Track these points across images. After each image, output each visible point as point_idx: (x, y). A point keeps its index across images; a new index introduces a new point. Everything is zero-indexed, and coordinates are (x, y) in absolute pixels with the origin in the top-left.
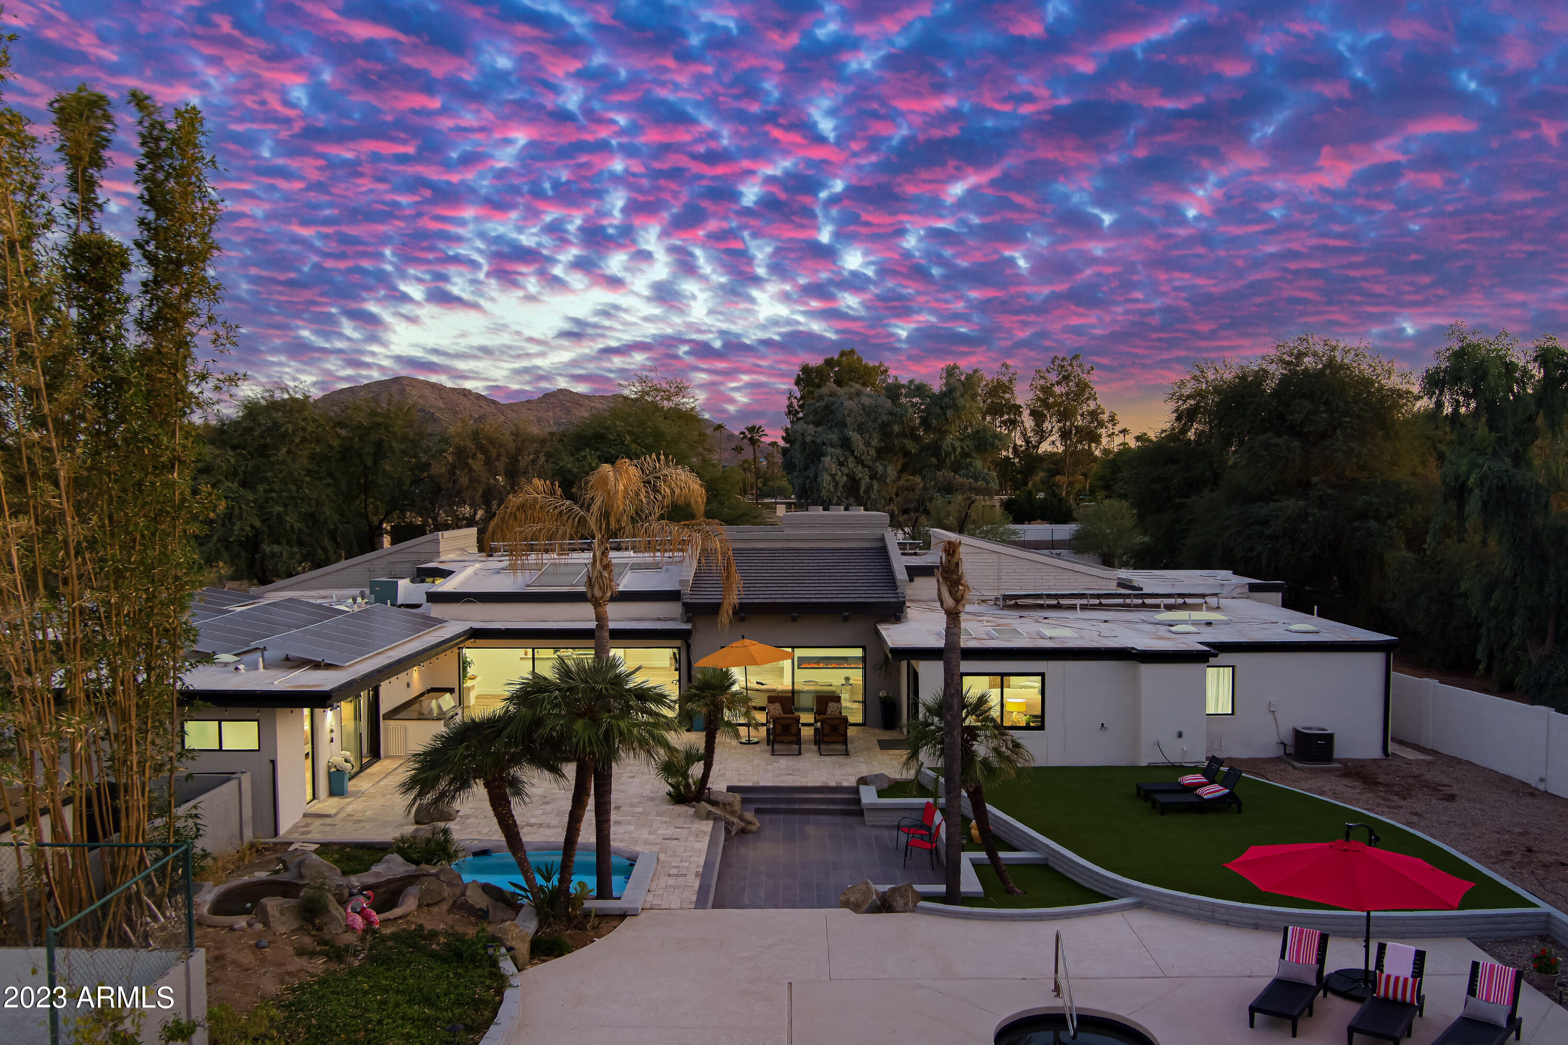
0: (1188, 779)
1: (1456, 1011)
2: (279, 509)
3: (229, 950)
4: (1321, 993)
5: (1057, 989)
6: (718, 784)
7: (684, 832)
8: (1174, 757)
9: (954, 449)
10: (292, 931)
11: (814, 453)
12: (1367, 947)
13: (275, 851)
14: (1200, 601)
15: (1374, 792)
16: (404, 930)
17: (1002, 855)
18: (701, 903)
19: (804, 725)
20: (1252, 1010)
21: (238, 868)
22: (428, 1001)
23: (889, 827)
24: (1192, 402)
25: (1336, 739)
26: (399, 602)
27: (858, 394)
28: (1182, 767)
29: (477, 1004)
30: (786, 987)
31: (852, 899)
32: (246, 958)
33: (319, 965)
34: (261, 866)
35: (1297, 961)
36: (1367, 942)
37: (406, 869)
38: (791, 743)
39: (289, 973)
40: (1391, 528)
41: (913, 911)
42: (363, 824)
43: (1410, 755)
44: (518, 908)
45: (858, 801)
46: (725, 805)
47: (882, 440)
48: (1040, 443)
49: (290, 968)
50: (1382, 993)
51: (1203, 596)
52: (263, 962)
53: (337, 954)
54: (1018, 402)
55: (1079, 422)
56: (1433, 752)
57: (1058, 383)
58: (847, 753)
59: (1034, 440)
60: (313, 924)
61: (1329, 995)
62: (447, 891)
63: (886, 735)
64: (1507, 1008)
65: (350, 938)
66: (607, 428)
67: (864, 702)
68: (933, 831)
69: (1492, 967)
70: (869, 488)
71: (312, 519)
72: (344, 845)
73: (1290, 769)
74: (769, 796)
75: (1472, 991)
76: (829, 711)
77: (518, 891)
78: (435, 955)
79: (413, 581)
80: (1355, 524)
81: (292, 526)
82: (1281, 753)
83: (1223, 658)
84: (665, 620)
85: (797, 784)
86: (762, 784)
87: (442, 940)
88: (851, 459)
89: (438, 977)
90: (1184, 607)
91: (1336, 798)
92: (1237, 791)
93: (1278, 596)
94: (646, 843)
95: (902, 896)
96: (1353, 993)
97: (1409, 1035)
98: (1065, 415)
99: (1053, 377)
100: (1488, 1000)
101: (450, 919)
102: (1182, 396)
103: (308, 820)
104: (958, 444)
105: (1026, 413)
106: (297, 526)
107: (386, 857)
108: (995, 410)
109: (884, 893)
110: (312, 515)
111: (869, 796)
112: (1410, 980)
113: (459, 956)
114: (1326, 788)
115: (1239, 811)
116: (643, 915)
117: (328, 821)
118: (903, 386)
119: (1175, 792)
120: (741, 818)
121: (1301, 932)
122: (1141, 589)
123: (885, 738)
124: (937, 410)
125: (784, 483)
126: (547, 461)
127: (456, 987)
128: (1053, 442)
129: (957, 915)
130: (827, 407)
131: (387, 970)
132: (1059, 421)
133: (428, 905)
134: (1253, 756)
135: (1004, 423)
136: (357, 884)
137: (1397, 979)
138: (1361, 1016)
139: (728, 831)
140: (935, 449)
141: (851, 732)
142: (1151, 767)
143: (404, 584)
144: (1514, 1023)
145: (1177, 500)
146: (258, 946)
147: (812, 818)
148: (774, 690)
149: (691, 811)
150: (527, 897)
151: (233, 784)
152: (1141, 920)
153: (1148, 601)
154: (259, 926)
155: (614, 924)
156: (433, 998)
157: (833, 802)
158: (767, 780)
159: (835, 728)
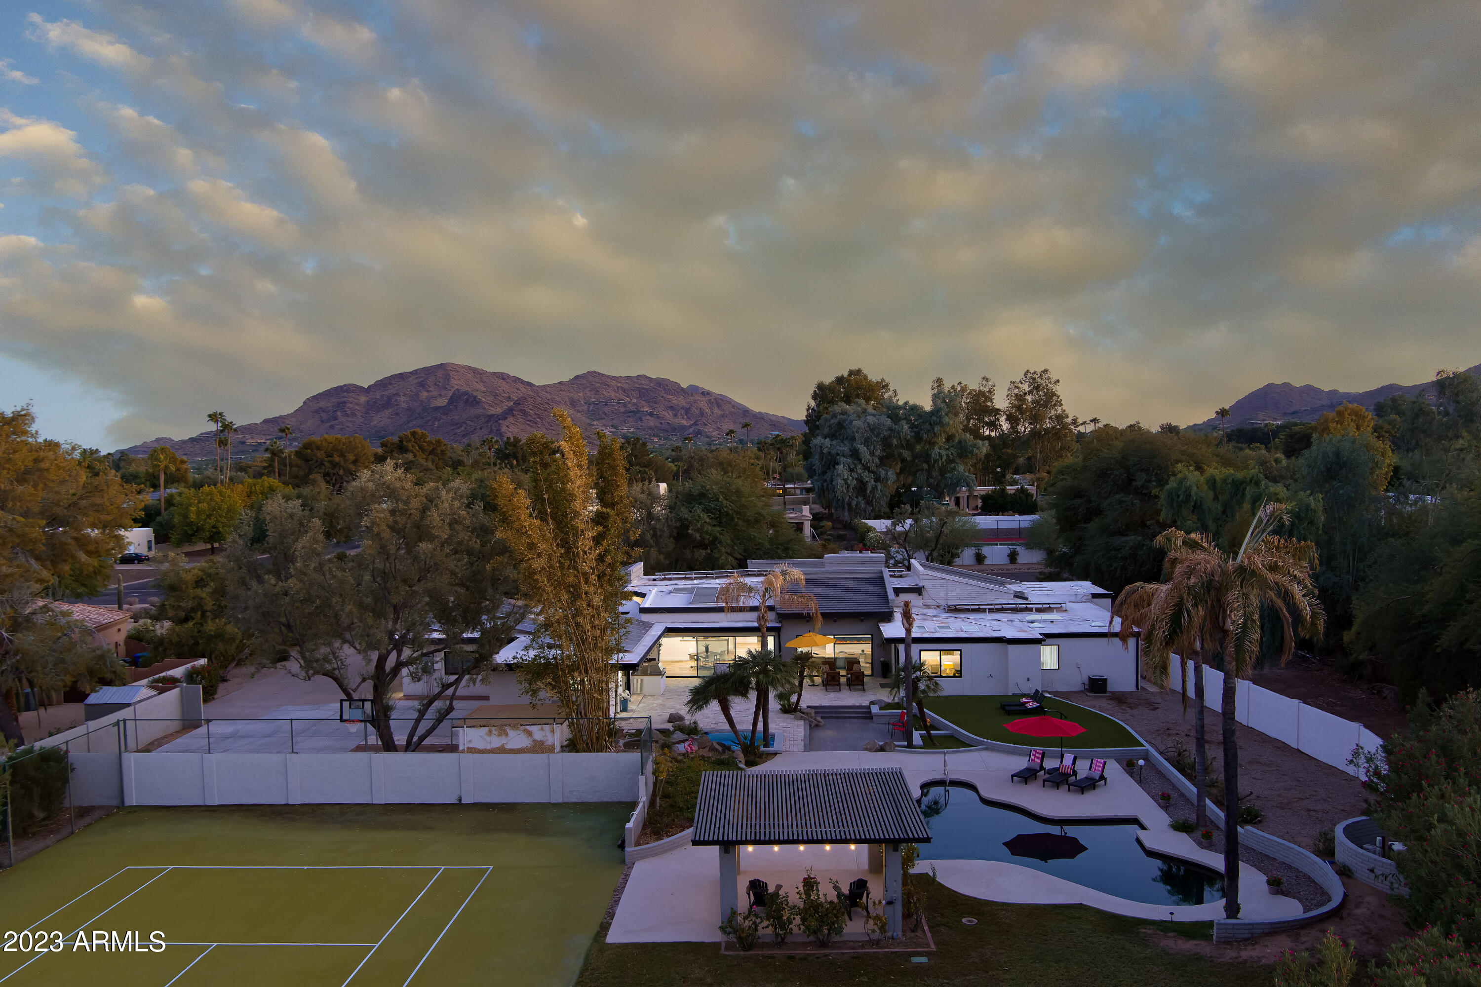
0: (1024, 700)
1: (1084, 776)
4: (1038, 773)
6: (803, 705)
7: (792, 724)
8: (1023, 690)
9: (941, 456)
11: (830, 462)
17: (932, 732)
18: (805, 750)
19: (842, 676)
20: (1013, 777)
23: (886, 724)
25: (1109, 681)
27: (864, 412)
28: (1023, 694)
31: (868, 748)
35: (1033, 764)
37: (685, 736)
38: (835, 685)
41: (893, 751)
45: (870, 712)
46: (807, 714)
47: (884, 450)
54: (998, 407)
55: (1047, 424)
58: (864, 690)
63: (884, 681)
64: (1099, 773)
67: (872, 663)
70: (874, 488)
73: (1085, 697)
74: (827, 710)
75: (1090, 769)
76: (854, 669)
82: (1082, 688)
83: (1055, 641)
85: (840, 704)
86: (823, 705)
87: (714, 759)
88: (859, 466)
91: (1098, 709)
92: (1044, 704)
93: (1108, 602)
94: (776, 728)
95: (889, 746)
98: (1036, 418)
100: (1095, 771)
101: (710, 753)
104: (944, 452)
105: (1003, 417)
109: (882, 745)
111: (875, 709)
112: (1071, 766)
114: (1099, 706)
115: (1042, 712)
116: (785, 753)
120: (815, 719)
121: (1037, 755)
122: (1026, 598)
124: (927, 426)
129: (911, 752)
130: (839, 424)
133: (702, 748)
134: (1063, 690)
135: (986, 424)
136: (671, 741)
137: (1066, 766)
138: (1050, 779)
139: (810, 725)
140: (926, 456)
141: (866, 679)
142: (1014, 695)
144: (1103, 778)
147: (848, 720)
148: (825, 658)
149: (792, 716)
152: (986, 754)
153: (1028, 607)
155: (772, 757)
157: (858, 713)
158: (826, 703)
159: (857, 678)
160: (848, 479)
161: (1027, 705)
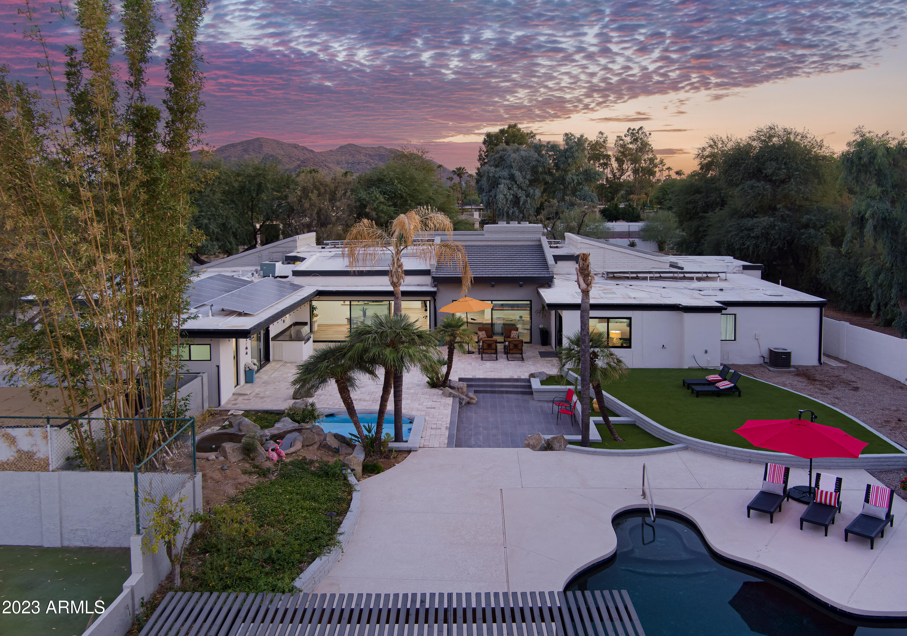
0: (711, 377)
1: (859, 511)
2: (206, 221)
3: (208, 471)
4: (786, 499)
5: (644, 494)
6: (454, 377)
7: (438, 404)
8: (703, 364)
9: (573, 180)
10: (239, 461)
11: (494, 183)
12: (810, 475)
13: (221, 415)
14: (716, 275)
15: (813, 385)
16: (296, 460)
17: (611, 419)
18: (449, 445)
19: (499, 343)
20: (749, 508)
21: (203, 424)
22: (314, 499)
23: (547, 401)
24: (709, 159)
25: (792, 355)
26: (276, 275)
27: (518, 150)
28: (707, 369)
29: (340, 500)
30: (499, 491)
31: (531, 443)
32: (217, 475)
33: (254, 479)
34: (216, 423)
35: (773, 482)
36: (810, 472)
37: (293, 425)
38: (491, 353)
39: (240, 484)
40: (822, 234)
41: (564, 450)
42: (265, 399)
43: (833, 363)
44: (353, 447)
45: (530, 387)
46: (458, 389)
47: (532, 175)
48: (621, 176)
49: (240, 481)
50: (818, 500)
51: (717, 273)
52: (226, 477)
53: (263, 473)
54: (610, 153)
55: (643, 164)
56: (847, 362)
57: (631, 143)
58: (522, 359)
59: (618, 174)
60: (250, 457)
61: (790, 500)
62: (317, 438)
64: (886, 510)
65: (268, 464)
66: (385, 176)
67: (531, 330)
68: (572, 405)
69: (878, 487)
70: (525, 202)
71: (224, 226)
72: (257, 412)
73: (767, 371)
74: (482, 383)
75: (867, 500)
76: (512, 335)
77: (353, 438)
78: (313, 474)
79: (283, 263)
80: (802, 231)
81: (213, 231)
82: (762, 362)
83: (730, 310)
84: (422, 285)
85: (497, 377)
86: (477, 377)
87: (317, 465)
88: (515, 186)
89: (317, 486)
90: (707, 279)
91: (792, 388)
92: (737, 385)
93: (759, 273)
94: (418, 410)
95: (558, 442)
96: (803, 499)
97: (833, 523)
98: (635, 160)
99: (628, 139)
100: (875, 505)
101: (319, 453)
102: (703, 156)
103: (236, 397)
104: (575, 178)
105: (613, 160)
106: (216, 230)
107: (283, 419)
108: (596, 157)
109: (548, 440)
110: (224, 224)
111: (536, 384)
112: (834, 494)
113: (327, 474)
114: (787, 382)
115: (739, 396)
116: (420, 451)
117: (246, 397)
118: (544, 146)
119: (704, 384)
120: (467, 396)
121: (775, 466)
122: (682, 268)
123: (543, 350)
124: (563, 159)
125: (475, 197)
126: (352, 194)
127: (327, 491)
128: (629, 176)
129: (588, 453)
130: (501, 157)
131: (290, 482)
132: (632, 164)
133: (307, 446)
134: (746, 363)
135: (601, 165)
136: (268, 434)
137: (827, 493)
138: (807, 513)
139: (460, 403)
140: (562, 180)
141: (524, 347)
142: (690, 369)
143: (279, 265)
144: (889, 518)
145: (701, 214)
146: (222, 469)
147: (505, 395)
148: (481, 323)
149: (440, 392)
150: (359, 441)
151: (199, 379)
152: (686, 456)
153: (687, 275)
154: (222, 458)
155: (405, 455)
156: (316, 497)
157: (517, 387)
158: (480, 375)
159: (516, 346)
160: (506, 194)
161: (718, 384)
